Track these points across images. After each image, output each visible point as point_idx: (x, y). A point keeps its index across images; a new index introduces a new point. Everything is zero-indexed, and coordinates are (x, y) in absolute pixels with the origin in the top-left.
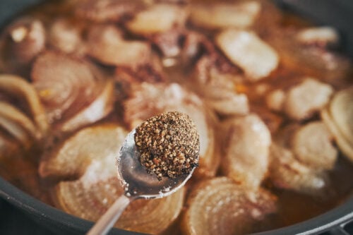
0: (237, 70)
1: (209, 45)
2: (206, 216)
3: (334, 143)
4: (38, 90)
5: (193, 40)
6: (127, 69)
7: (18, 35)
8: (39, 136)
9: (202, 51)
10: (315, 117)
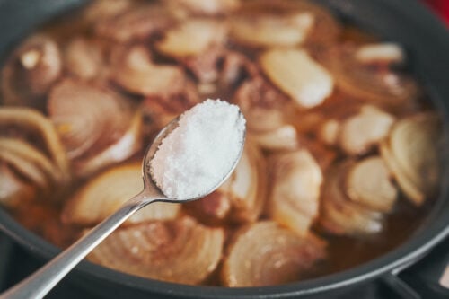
0: (285, 98)
1: (252, 69)
2: (248, 264)
3: (393, 181)
4: (56, 126)
5: (234, 62)
6: (157, 99)
7: (29, 60)
8: (57, 176)
9: (244, 75)
10: (373, 151)
